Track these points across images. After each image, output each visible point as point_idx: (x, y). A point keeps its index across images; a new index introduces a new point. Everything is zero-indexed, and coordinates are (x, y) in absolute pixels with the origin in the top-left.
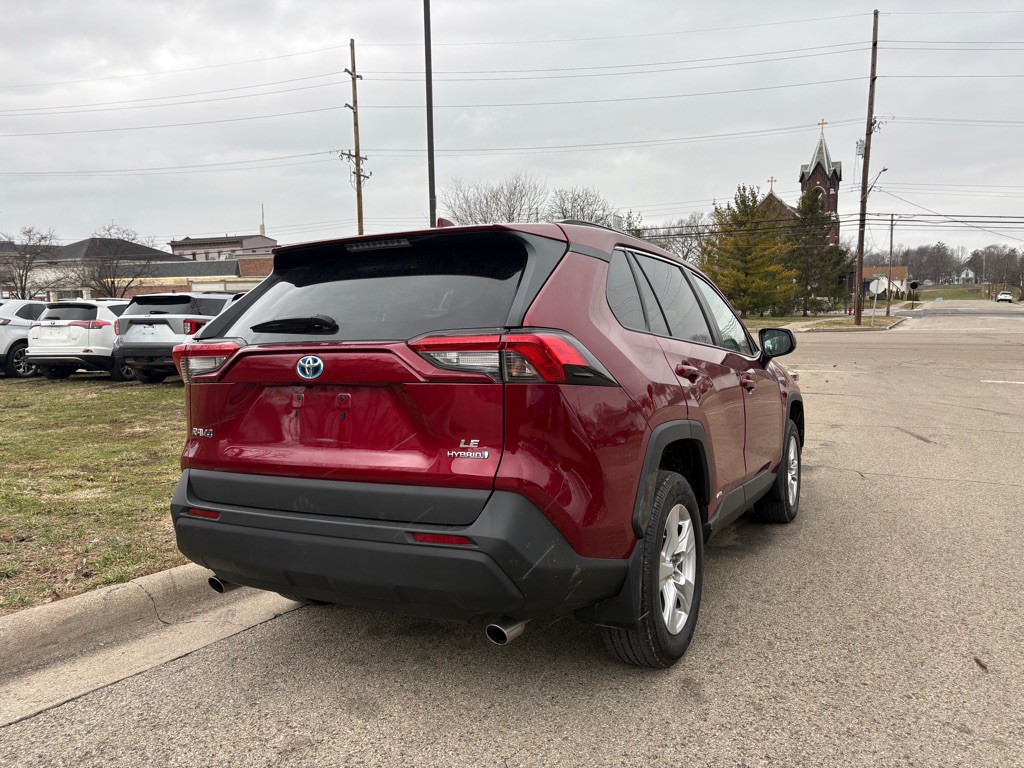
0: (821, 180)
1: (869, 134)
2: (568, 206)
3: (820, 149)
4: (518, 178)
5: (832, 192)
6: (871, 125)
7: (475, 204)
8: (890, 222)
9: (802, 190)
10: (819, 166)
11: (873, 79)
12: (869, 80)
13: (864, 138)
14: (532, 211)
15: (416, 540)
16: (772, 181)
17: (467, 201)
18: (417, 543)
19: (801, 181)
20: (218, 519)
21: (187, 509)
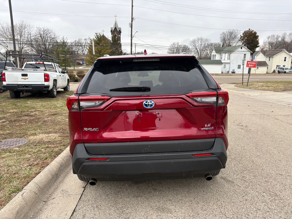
0: (116, 32)
3: (116, 23)
4: (23, 22)
5: (119, 36)
6: (132, 19)
7: (6, 30)
8: (135, 46)
9: (112, 34)
10: (115, 28)
11: (132, 6)
12: (131, 7)
13: (131, 22)
14: (29, 33)
16: (103, 31)
17: (3, 28)
18: (195, 157)
19: (111, 32)
20: (108, 160)
21: (89, 159)
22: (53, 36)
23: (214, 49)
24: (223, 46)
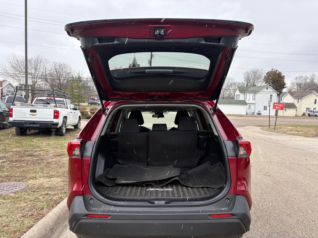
1: (151, 58)
2: (58, 67)
3: (134, 60)
4: (39, 56)
6: (151, 56)
7: (21, 63)
10: (134, 65)
13: (150, 59)
15: (212, 217)
17: (18, 61)
18: (213, 218)
20: (109, 218)
21: (87, 215)
22: (69, 71)
23: (238, 89)
24: (247, 85)
